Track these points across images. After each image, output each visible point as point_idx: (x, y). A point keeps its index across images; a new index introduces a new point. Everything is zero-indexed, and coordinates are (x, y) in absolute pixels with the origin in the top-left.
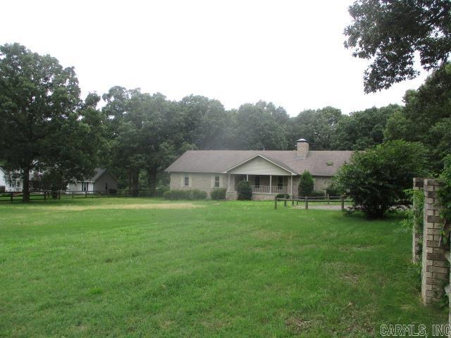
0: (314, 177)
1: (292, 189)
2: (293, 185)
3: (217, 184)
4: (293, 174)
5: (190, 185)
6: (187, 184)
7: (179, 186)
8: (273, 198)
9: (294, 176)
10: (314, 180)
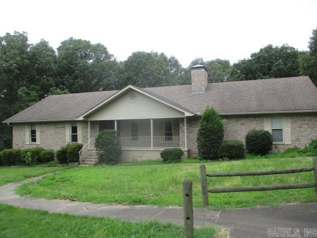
0: (224, 117)
1: (187, 140)
2: (188, 133)
3: (74, 138)
4: (187, 114)
5: (38, 142)
6: (34, 140)
7: (24, 143)
8: (157, 156)
9: (188, 117)
10: (224, 121)
